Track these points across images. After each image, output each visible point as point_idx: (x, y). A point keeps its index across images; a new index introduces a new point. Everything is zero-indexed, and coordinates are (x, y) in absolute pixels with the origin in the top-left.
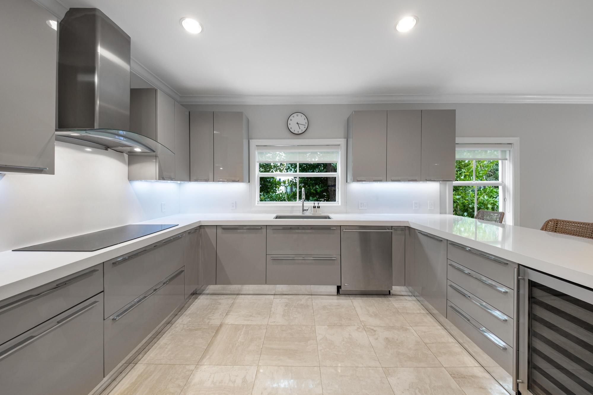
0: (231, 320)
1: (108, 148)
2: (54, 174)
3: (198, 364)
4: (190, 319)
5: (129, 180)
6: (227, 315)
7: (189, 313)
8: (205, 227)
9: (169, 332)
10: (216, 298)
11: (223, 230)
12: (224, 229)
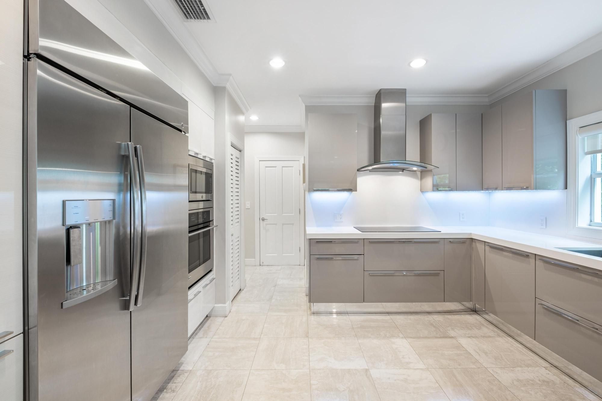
0: (464, 342)
1: (404, 170)
2: (357, 191)
3: (406, 337)
4: (442, 320)
5: (421, 192)
6: (469, 337)
7: (449, 317)
8: (476, 241)
9: (421, 316)
10: (485, 325)
11: (490, 249)
12: (491, 247)
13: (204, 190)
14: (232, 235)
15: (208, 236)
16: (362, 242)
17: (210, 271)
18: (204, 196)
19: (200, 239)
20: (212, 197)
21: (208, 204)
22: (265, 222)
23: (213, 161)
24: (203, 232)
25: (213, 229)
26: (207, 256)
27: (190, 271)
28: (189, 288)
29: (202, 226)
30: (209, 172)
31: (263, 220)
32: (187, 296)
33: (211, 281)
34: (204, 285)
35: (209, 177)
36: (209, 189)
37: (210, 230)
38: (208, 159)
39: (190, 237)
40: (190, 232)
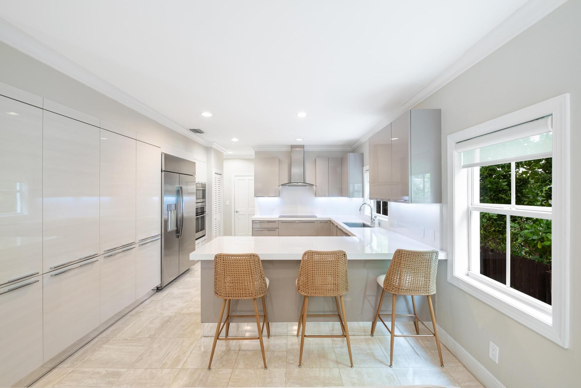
5: (316, 197)
13: (201, 198)
14: (216, 219)
15: (203, 218)
16: (278, 222)
17: (204, 235)
18: (201, 200)
19: (199, 220)
20: (205, 200)
21: (203, 204)
22: (238, 214)
23: (206, 183)
24: (201, 216)
25: (206, 215)
26: (203, 228)
27: (196, 233)
28: (196, 240)
29: (200, 214)
30: (204, 188)
31: (237, 212)
32: (195, 243)
33: (205, 240)
34: (201, 240)
35: (204, 191)
36: (204, 197)
37: (204, 216)
38: (204, 183)
39: (196, 218)
40: (196, 216)
